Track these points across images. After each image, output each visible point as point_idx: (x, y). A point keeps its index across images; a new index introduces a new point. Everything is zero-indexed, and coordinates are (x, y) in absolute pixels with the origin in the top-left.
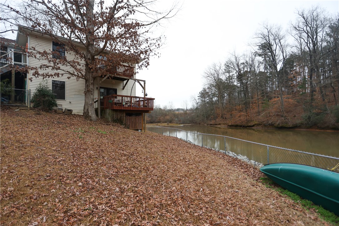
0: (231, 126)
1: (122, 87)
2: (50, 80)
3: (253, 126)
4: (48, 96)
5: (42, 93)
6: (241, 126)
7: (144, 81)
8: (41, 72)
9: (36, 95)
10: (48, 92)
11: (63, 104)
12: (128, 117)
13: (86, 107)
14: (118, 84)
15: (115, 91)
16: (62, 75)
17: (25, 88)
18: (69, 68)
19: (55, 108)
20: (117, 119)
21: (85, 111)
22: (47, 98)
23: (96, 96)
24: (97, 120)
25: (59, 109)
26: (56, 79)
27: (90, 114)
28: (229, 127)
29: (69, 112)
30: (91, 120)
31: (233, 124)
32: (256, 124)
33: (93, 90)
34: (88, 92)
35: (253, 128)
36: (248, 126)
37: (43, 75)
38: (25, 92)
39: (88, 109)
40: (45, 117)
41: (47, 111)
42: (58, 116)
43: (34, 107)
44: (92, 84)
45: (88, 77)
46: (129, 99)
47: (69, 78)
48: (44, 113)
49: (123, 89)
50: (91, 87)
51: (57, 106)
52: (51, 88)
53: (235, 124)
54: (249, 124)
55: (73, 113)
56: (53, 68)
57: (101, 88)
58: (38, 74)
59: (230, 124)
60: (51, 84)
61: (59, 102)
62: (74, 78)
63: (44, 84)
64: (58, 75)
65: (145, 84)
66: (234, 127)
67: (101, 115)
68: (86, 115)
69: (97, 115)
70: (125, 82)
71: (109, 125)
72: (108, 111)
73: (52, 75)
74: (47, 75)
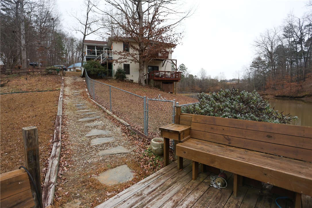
0: (278, 97)
1: (162, 65)
2: (123, 64)
3: (303, 97)
4: (122, 73)
5: (119, 71)
6: (288, 97)
7: (176, 60)
8: (119, 61)
9: (117, 72)
10: (122, 70)
11: (129, 77)
12: (164, 85)
13: (140, 79)
14: (160, 63)
15: (158, 67)
16: (128, 61)
17: (112, 69)
18: (131, 58)
19: (125, 79)
20: (157, 86)
21: (139, 80)
22: (121, 74)
23: (145, 71)
24: (145, 85)
25: (127, 79)
26: (125, 63)
27: (142, 82)
28: (276, 97)
29: (132, 81)
30: (142, 86)
31: (280, 94)
32: (306, 95)
33: (143, 68)
34: (141, 70)
35: (302, 99)
36: (296, 97)
37: (119, 62)
38: (112, 71)
39: (141, 80)
40: (121, 83)
41: (122, 81)
42: (127, 83)
43: (116, 79)
44: (142, 65)
45: (141, 61)
46: (164, 73)
47: (131, 63)
48: (121, 82)
49: (163, 66)
50: (142, 67)
51: (126, 78)
52: (123, 69)
53: (282, 95)
54: (299, 95)
55: (134, 82)
56: (124, 58)
57: (148, 66)
58: (118, 62)
59: (277, 95)
60: (123, 66)
61: (127, 76)
62: (133, 63)
63: (120, 66)
64: (126, 61)
65: (176, 62)
66: (281, 98)
67: (148, 83)
68: (140, 83)
69: (146, 83)
70: (164, 61)
71: (151, 88)
72: (152, 80)
73: (123, 62)
74: (121, 62)
